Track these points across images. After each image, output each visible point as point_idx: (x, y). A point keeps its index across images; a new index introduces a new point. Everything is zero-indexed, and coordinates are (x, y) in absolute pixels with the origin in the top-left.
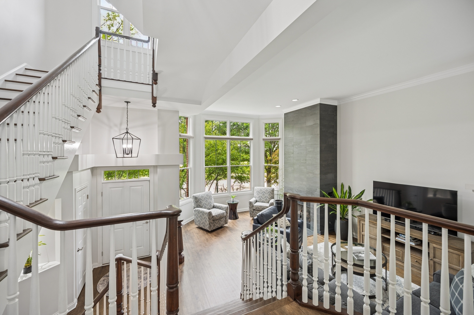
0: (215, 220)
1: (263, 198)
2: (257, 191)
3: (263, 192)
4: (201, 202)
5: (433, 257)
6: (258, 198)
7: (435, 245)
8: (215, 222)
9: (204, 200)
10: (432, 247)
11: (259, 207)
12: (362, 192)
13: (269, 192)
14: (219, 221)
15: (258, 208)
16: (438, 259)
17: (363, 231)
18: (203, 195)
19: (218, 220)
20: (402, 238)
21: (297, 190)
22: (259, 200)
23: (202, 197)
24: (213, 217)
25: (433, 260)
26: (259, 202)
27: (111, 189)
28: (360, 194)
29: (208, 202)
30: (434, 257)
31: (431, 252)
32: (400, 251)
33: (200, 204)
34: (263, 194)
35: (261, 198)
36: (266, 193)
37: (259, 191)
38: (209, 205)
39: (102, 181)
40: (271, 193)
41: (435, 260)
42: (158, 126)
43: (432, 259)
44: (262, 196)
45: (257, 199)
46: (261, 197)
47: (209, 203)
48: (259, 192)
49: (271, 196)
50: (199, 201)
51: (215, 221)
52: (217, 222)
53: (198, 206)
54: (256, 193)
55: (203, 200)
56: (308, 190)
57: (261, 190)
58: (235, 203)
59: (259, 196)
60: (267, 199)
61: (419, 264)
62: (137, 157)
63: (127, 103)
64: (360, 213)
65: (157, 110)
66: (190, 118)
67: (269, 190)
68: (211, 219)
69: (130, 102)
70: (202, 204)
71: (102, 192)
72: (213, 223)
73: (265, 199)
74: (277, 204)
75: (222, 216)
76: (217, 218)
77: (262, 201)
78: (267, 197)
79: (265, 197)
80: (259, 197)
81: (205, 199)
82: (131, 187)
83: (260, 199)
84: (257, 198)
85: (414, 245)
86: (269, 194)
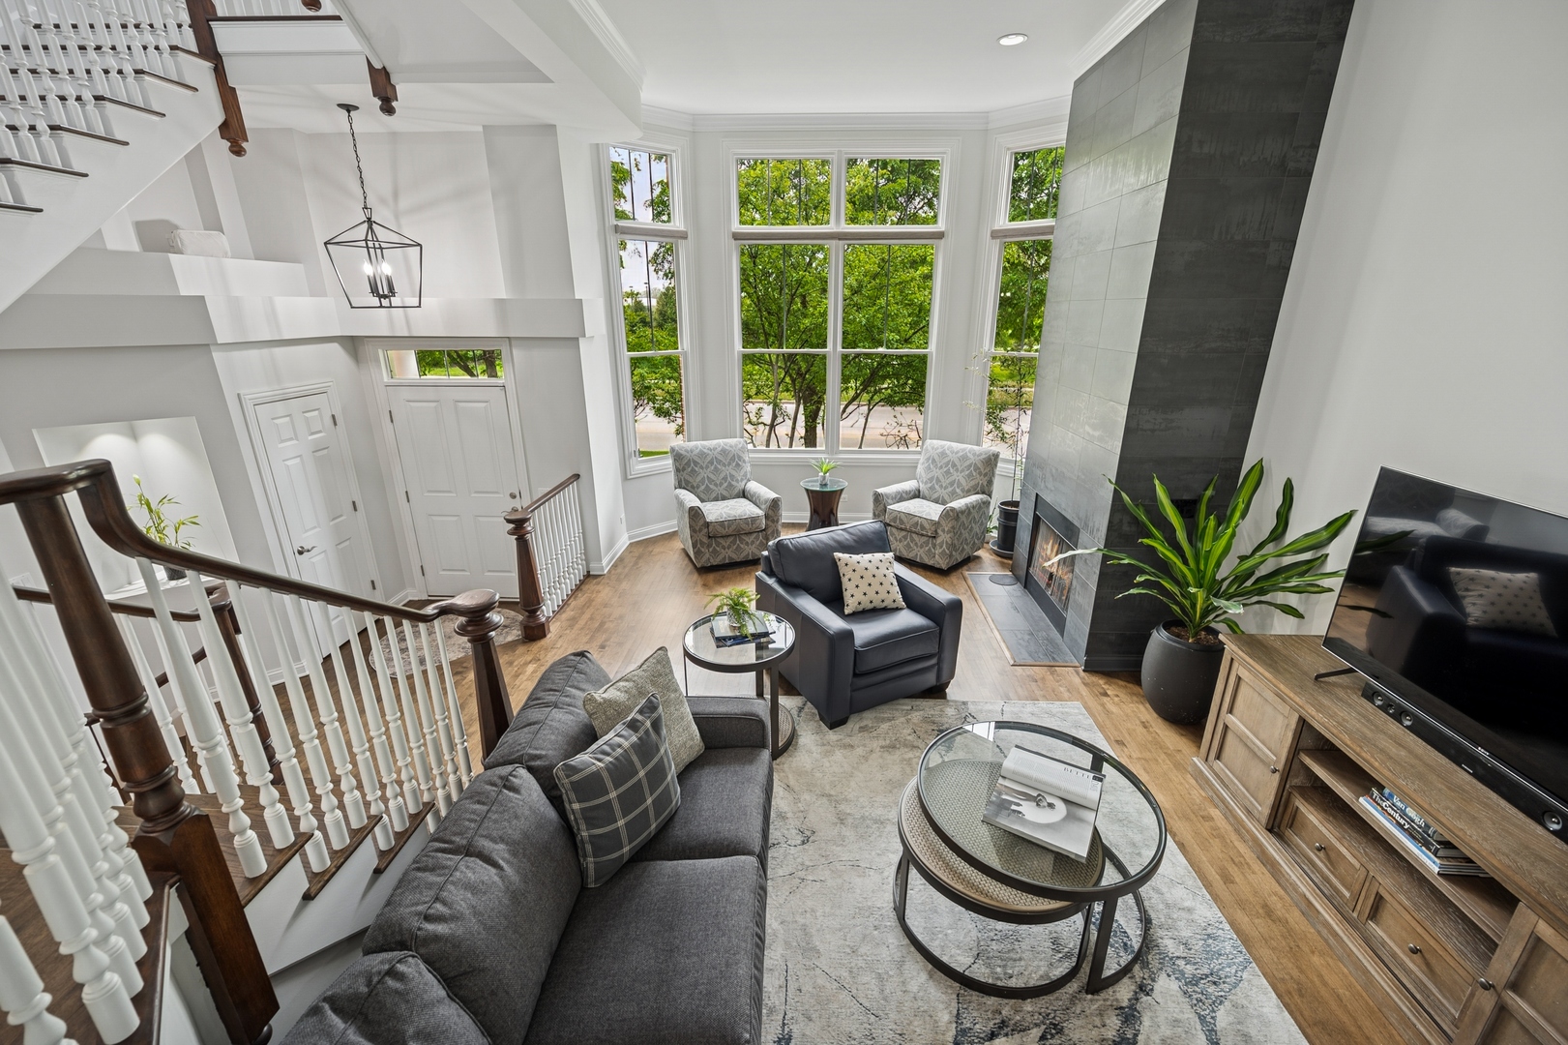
0: (715, 537)
1: (941, 486)
2: (928, 455)
3: (947, 464)
4: (693, 471)
5: (1504, 981)
6: (926, 483)
7: (1545, 930)
8: (718, 544)
9: (707, 467)
10: (1526, 932)
11: (903, 517)
12: (1336, 520)
13: (970, 466)
14: (734, 542)
15: (901, 520)
16: (1534, 1006)
17: (1230, 711)
18: (705, 451)
19: (731, 539)
20: (1389, 810)
21: (1054, 471)
22: (926, 493)
23: (702, 455)
24: (707, 524)
25: (1499, 996)
26: (924, 498)
27: (412, 404)
28: (1325, 535)
29: (722, 476)
30: (1515, 985)
31: (1509, 956)
32: (1357, 865)
33: (690, 479)
34: (948, 472)
35: (937, 487)
36: (957, 470)
37: (936, 458)
38: (726, 485)
39: (383, 379)
40: (976, 468)
41: (1513, 999)
42: (494, 195)
43: (1499, 988)
44: (941, 477)
45: (922, 487)
46: (938, 480)
47: (725, 479)
48: (934, 461)
49: (973, 483)
50: (689, 469)
51: (718, 540)
52: (726, 545)
53: (683, 484)
54: (923, 463)
55: (702, 468)
56: (1083, 477)
57: (943, 454)
58: (828, 489)
59: (929, 476)
60: (958, 490)
61: (1424, 968)
62: (419, 306)
63: (349, 111)
64: (1299, 627)
65: (481, 129)
66: (674, 154)
67: (972, 459)
68: (700, 530)
69: (356, 108)
70: (699, 479)
71: (390, 412)
72: (709, 546)
73: (950, 489)
74: (1005, 519)
75: (747, 529)
76: (724, 532)
77: (935, 496)
78: (959, 485)
79: (952, 484)
80: (931, 480)
81: (711, 462)
82: (460, 404)
83: (932, 488)
84: (922, 482)
85: (1436, 870)
86: (970, 475)
